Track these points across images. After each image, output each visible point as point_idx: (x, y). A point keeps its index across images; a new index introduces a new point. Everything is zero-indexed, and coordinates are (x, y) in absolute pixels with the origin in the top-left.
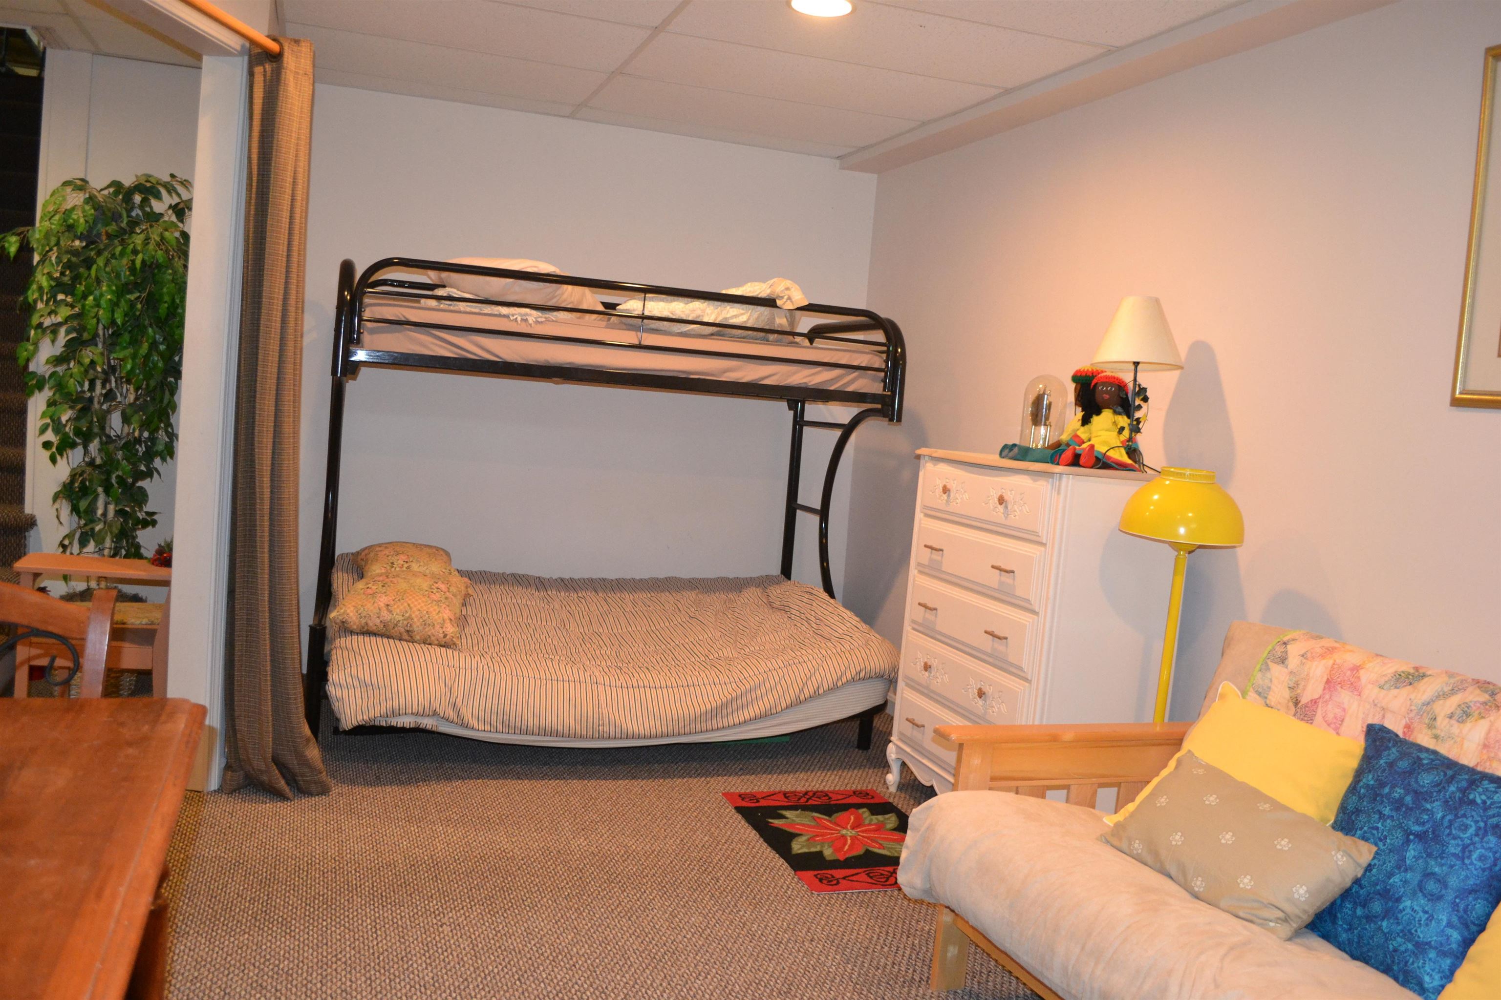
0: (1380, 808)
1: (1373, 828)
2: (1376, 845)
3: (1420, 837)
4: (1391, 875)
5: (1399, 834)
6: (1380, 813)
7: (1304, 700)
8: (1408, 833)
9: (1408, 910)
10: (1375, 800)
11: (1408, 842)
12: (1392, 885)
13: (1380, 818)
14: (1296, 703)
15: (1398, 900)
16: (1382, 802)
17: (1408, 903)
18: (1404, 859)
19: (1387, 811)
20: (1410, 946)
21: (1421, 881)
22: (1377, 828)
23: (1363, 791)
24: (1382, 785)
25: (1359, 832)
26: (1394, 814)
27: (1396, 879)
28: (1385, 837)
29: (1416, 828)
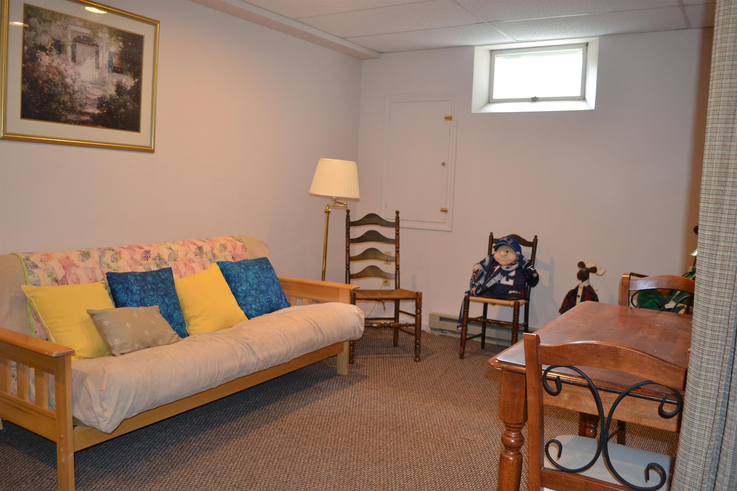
0: (149, 293)
1: (152, 301)
2: (157, 305)
3: (165, 295)
4: (167, 310)
5: (160, 298)
6: (150, 295)
7: (60, 278)
8: (162, 296)
9: (176, 317)
10: (145, 292)
11: (164, 298)
12: (169, 313)
13: (152, 296)
14: (57, 281)
15: (173, 316)
16: (148, 292)
17: (175, 315)
18: (167, 304)
19: (152, 293)
20: (179, 326)
21: (174, 307)
22: (153, 300)
23: (138, 292)
24: (143, 287)
25: (148, 305)
26: (154, 293)
27: (169, 310)
28: (158, 301)
29: (162, 293)
